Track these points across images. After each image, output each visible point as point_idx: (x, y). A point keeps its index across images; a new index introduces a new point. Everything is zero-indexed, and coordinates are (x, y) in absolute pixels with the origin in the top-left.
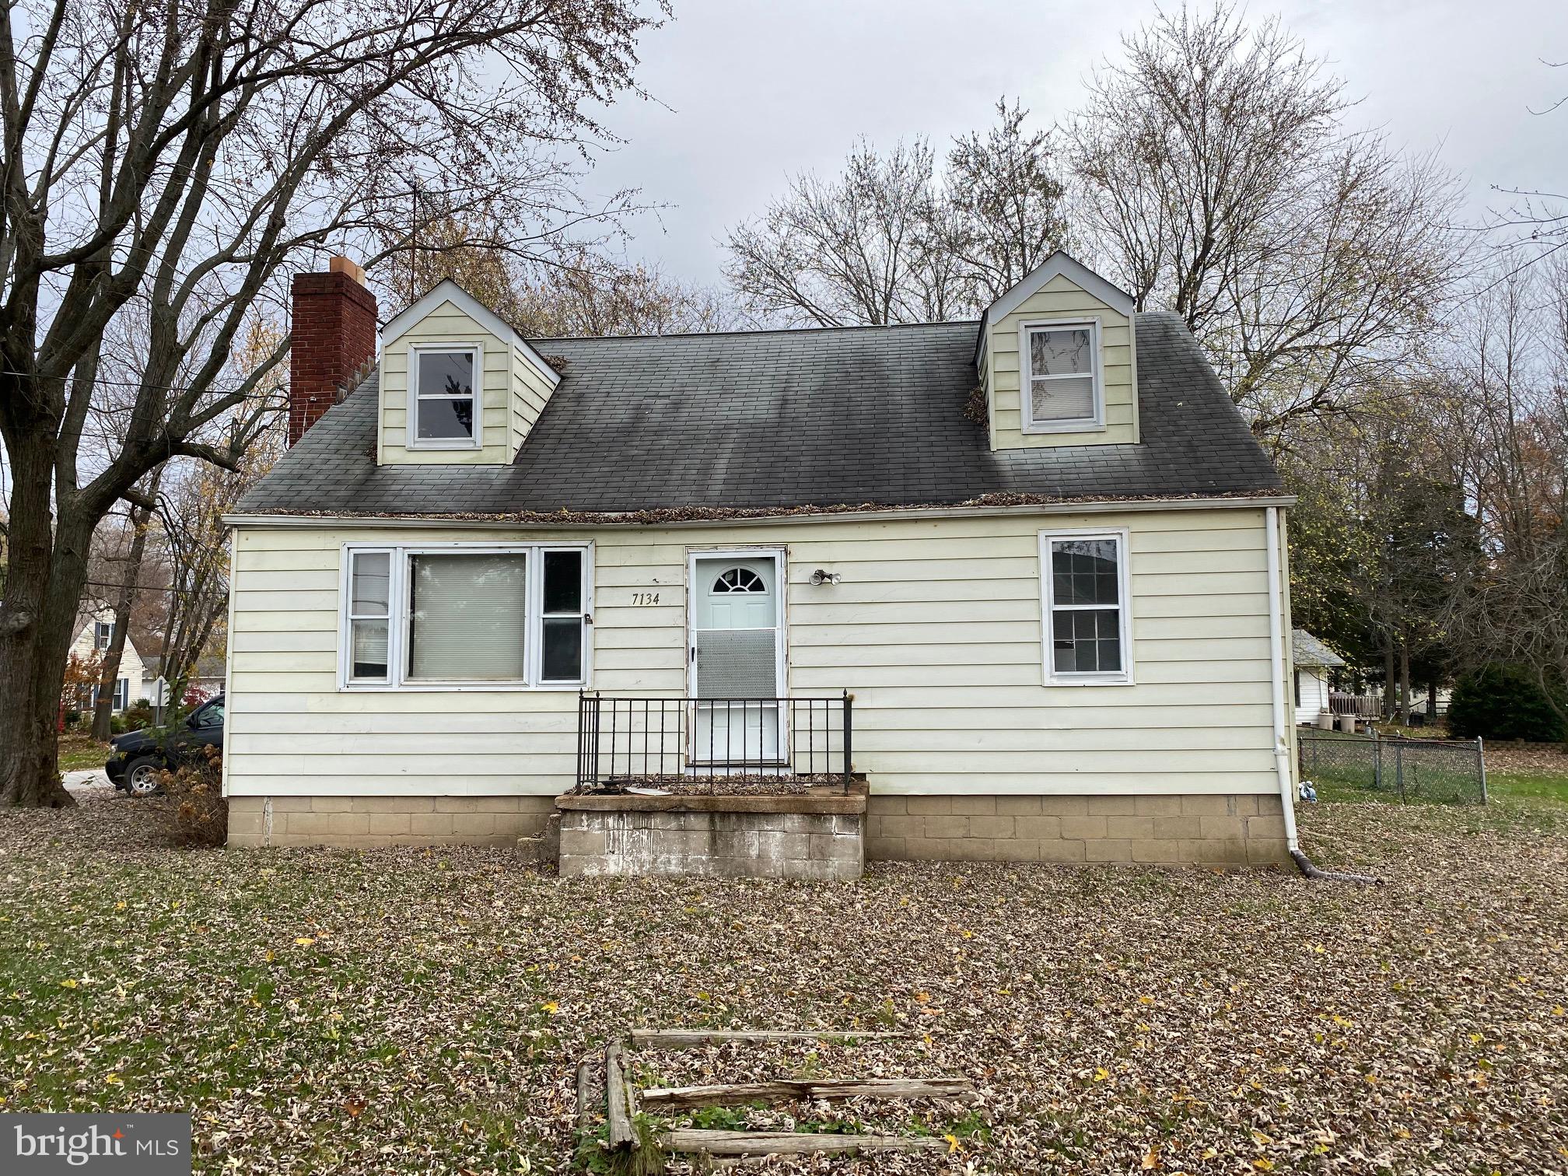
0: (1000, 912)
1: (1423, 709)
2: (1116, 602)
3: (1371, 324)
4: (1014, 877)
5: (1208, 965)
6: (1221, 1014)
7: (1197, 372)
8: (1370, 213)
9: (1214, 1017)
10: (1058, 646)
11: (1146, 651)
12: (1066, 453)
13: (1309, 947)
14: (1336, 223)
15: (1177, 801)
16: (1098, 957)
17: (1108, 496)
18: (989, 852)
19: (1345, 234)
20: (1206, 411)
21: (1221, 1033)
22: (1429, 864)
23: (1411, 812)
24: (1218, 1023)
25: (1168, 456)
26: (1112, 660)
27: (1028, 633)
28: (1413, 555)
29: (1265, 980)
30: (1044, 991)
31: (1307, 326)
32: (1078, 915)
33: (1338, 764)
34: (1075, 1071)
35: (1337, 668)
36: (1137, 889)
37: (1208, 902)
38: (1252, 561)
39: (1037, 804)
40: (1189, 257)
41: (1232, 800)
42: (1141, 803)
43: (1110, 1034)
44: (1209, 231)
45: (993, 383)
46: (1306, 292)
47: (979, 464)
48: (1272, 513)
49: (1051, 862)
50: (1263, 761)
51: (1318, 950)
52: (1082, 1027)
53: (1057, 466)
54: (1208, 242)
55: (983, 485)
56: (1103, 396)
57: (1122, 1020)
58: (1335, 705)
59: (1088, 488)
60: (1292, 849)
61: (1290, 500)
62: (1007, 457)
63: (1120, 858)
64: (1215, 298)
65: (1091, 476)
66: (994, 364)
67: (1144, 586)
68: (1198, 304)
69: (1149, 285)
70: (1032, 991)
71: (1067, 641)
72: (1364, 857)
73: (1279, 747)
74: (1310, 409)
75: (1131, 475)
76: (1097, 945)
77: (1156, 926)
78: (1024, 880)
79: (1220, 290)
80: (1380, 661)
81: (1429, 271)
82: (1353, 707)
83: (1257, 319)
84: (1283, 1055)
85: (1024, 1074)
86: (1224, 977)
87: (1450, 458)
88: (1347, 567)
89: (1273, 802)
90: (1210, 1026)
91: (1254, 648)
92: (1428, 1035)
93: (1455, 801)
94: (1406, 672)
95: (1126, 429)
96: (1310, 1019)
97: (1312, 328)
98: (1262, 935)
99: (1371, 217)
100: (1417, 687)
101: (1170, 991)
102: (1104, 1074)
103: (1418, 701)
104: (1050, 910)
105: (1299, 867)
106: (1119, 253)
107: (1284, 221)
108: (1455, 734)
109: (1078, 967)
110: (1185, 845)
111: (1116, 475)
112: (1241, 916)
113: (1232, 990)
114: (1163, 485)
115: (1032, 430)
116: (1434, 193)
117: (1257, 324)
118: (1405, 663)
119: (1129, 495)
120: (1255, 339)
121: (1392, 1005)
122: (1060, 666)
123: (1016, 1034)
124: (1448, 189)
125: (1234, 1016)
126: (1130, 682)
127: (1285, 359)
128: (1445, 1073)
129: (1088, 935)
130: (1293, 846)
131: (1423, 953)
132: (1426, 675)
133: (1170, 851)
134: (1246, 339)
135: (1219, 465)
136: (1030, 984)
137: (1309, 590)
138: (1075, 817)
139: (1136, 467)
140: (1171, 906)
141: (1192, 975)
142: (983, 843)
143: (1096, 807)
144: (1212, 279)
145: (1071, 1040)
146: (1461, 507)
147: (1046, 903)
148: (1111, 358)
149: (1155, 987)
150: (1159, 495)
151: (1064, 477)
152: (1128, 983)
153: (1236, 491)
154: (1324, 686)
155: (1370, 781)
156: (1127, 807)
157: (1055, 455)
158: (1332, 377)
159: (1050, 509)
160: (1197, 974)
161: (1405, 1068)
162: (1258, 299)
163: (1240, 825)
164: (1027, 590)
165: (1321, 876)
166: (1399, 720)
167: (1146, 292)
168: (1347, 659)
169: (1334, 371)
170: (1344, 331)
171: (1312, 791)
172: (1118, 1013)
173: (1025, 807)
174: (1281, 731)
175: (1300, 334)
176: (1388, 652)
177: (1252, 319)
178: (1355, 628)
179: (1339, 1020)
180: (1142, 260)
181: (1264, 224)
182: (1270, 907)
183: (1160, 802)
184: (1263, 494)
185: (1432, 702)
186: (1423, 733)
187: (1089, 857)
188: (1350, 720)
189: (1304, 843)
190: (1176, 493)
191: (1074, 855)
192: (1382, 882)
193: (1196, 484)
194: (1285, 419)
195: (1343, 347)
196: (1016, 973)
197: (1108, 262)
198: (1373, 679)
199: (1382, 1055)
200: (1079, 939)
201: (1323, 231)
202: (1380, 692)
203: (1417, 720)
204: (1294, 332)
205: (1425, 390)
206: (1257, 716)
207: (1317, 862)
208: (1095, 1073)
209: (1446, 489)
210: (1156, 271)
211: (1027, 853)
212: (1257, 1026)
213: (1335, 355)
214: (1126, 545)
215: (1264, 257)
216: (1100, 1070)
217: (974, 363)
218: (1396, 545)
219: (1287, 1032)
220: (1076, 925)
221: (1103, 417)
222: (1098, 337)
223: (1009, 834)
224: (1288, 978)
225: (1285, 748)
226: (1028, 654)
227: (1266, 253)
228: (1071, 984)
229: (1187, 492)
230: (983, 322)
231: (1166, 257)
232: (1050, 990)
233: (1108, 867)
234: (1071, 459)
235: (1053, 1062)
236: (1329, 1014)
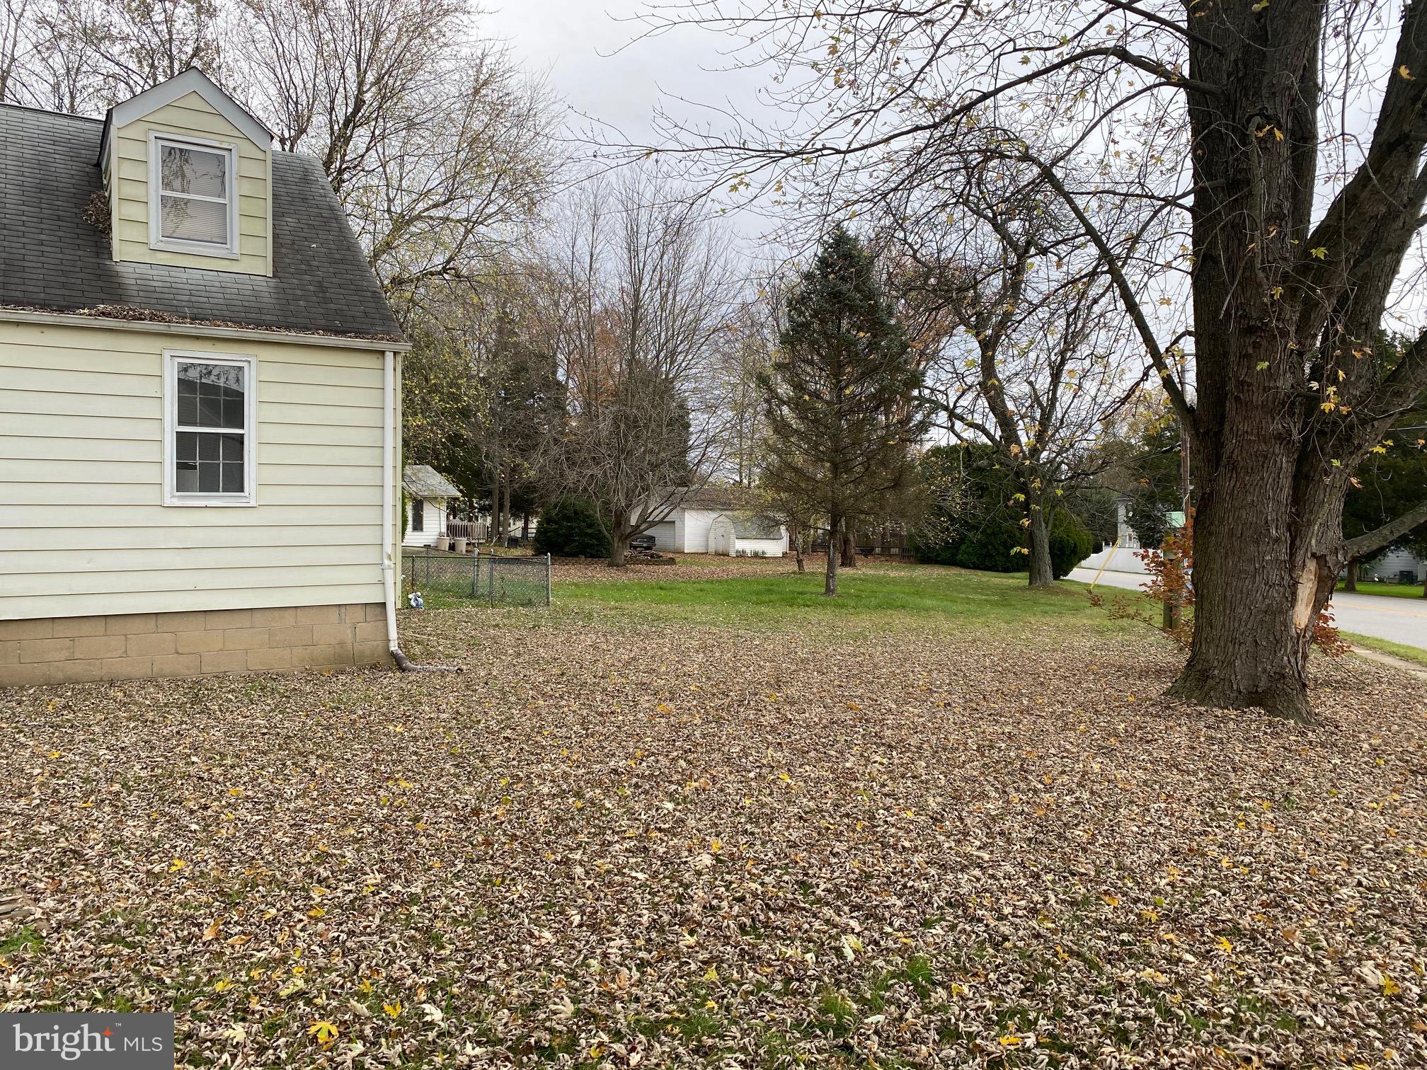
0: (97, 729)
1: (518, 534)
2: (242, 427)
3: (492, 209)
4: (121, 694)
5: (300, 754)
6: (305, 793)
7: (333, 221)
8: (497, 112)
9: (297, 797)
10: (180, 466)
11: (270, 475)
12: (196, 275)
13: (391, 728)
14: (470, 113)
15: (292, 612)
16: (194, 759)
17: (238, 323)
18: (96, 672)
19: (477, 125)
20: (338, 256)
21: (302, 810)
22: (499, 653)
23: (494, 615)
24: (300, 803)
25: (299, 292)
26: (235, 482)
27: (150, 453)
28: (518, 409)
29: (348, 760)
30: (131, 798)
31: (443, 199)
32: (182, 723)
33: (448, 578)
34: (150, 867)
35: (456, 499)
36: (246, 694)
37: (311, 699)
38: (371, 398)
39: (151, 622)
40: (341, 113)
41: (343, 610)
42: (257, 615)
43: (194, 827)
44: (360, 92)
45: (117, 190)
46: (442, 168)
47: (98, 272)
48: (389, 356)
49: (164, 676)
50: (371, 575)
51: (398, 729)
52: (166, 826)
53: (186, 287)
54: (359, 103)
55: (103, 296)
56: (237, 225)
57: (210, 812)
58: (452, 530)
59: (217, 313)
60: (392, 649)
61: (405, 347)
62: (131, 270)
63: (235, 667)
64: (362, 156)
65: (221, 301)
66: (118, 172)
67: (272, 413)
68: (347, 158)
69: (302, 131)
70: (119, 800)
71: (191, 462)
72: (451, 651)
73: (386, 562)
74: (439, 273)
75: (262, 305)
76: (195, 749)
77: (259, 725)
78: (130, 696)
79: (368, 149)
80: (488, 494)
81: (538, 172)
82: (465, 532)
83: (400, 185)
84: (352, 820)
85: (94, 879)
86: (313, 763)
87: (548, 334)
88: (465, 413)
89: (379, 609)
90: (292, 806)
91: (368, 476)
92: (470, 785)
93: (529, 603)
94: (507, 504)
95: (260, 262)
96: (380, 787)
97: (445, 203)
98: (354, 722)
99: (498, 115)
100: (516, 516)
101: (260, 780)
102: (180, 864)
103: (516, 528)
104: (153, 722)
105: (397, 663)
106: (273, 91)
107: (427, 100)
108: (540, 552)
109: (172, 771)
110: (298, 651)
111: (246, 304)
112: (338, 708)
113: (317, 772)
114: (292, 320)
115: (161, 246)
116: (546, 107)
117: (399, 188)
118: (507, 497)
119: (258, 325)
120: (397, 202)
121: (447, 766)
122: (181, 486)
123: (92, 843)
124: (556, 107)
125: (315, 793)
126: (253, 503)
127: (420, 224)
128: (476, 812)
129: (188, 740)
130: (394, 647)
131: (479, 722)
132: (521, 507)
133: (281, 659)
134: (390, 201)
135: (345, 308)
136: (118, 794)
137: (432, 431)
138: (191, 633)
139: (267, 299)
140: (277, 706)
141: (284, 765)
142: (89, 664)
143: (214, 621)
144: (361, 137)
145: (152, 840)
146: (554, 373)
147: (150, 716)
148: (247, 188)
149: (246, 779)
150: (288, 328)
151: (193, 299)
152: (221, 779)
153: (359, 334)
154: (444, 515)
155: (469, 591)
156: (245, 620)
157: (185, 276)
158: (460, 246)
159: (175, 328)
160: (289, 763)
161: (448, 813)
162: (402, 166)
163: (349, 631)
164: (150, 409)
165: (414, 670)
166: (500, 542)
167: (298, 137)
168: (461, 491)
169: (461, 244)
170: (472, 210)
171: (421, 600)
172: (206, 808)
173: (138, 625)
174: (388, 549)
175: (435, 206)
176: (494, 487)
177: (395, 183)
178: (469, 467)
179: (403, 784)
180: (296, 103)
181: (408, 98)
182: (368, 699)
183: (276, 613)
184: (382, 339)
185: (525, 528)
186: (517, 552)
187: (204, 669)
188: (462, 542)
189: (404, 644)
190: (304, 328)
191: (188, 668)
192: (461, 670)
193: (323, 322)
194: (418, 279)
195: (470, 223)
196: (103, 786)
197: (262, 97)
198: (483, 509)
199: (433, 807)
200: (178, 745)
201: (459, 117)
202: (489, 519)
203: (514, 542)
204: (430, 202)
205: (531, 271)
206: (369, 535)
207: (413, 658)
208: (170, 865)
209: (543, 357)
210: (309, 118)
211: (138, 668)
212: (334, 799)
213: (462, 229)
214: (253, 373)
215: (408, 128)
216: (176, 862)
217: (98, 165)
218: (506, 399)
219: (359, 800)
220: (178, 733)
221: (236, 246)
222: (234, 166)
223: (120, 652)
224: (369, 755)
225: (391, 563)
226: (150, 474)
227: (411, 125)
228: (161, 788)
229: (314, 329)
230: (107, 123)
231: (318, 107)
232: (139, 797)
233: (221, 677)
234: (202, 282)
235: (127, 863)
236: (397, 780)
